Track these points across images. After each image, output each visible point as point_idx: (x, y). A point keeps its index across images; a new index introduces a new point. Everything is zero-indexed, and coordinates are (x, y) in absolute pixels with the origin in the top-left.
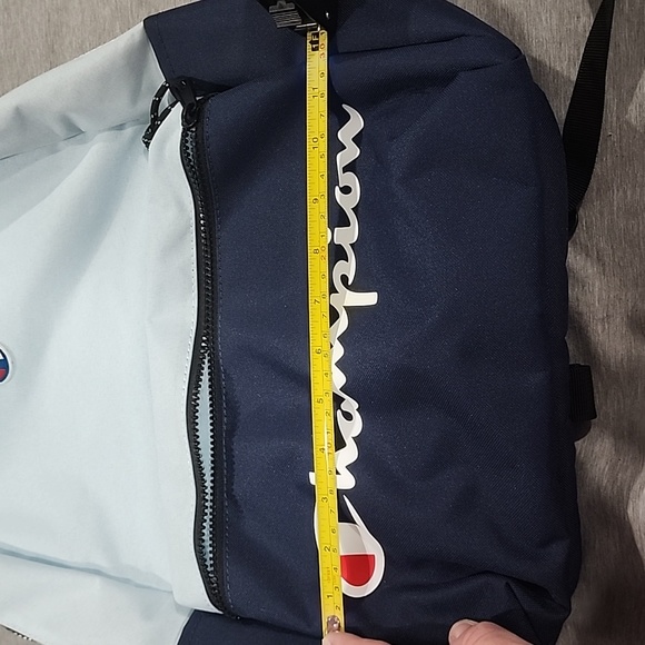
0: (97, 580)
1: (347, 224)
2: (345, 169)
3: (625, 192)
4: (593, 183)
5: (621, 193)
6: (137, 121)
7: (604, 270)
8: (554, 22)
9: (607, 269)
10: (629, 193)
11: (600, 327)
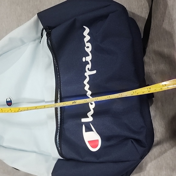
0: (35, 154)
1: (89, 55)
2: (87, 42)
3: (157, 42)
4: (149, 41)
5: (156, 42)
6: (38, 39)
7: (154, 61)
8: (136, 3)
9: (155, 61)
10: (158, 42)
11: (154, 75)
